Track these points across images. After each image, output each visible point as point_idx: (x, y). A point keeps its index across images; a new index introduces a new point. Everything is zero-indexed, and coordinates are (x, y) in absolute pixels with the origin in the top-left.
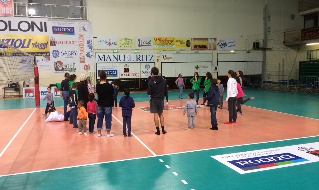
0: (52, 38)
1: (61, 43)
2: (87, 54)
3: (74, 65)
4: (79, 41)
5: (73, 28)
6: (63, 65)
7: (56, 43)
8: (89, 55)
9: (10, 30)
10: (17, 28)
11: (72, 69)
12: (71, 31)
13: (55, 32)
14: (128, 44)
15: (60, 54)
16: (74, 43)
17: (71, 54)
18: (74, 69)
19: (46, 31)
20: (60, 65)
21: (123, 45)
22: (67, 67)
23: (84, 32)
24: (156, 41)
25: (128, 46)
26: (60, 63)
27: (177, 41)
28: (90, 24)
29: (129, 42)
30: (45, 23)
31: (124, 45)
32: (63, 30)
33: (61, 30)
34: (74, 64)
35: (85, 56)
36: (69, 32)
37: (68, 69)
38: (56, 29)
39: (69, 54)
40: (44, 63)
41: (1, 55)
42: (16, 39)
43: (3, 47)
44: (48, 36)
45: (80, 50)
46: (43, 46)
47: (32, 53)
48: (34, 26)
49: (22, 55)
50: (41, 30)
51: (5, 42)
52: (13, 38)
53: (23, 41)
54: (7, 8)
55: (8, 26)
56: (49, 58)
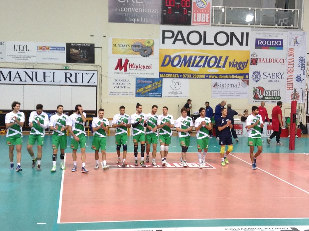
0: (254, 54)
1: (265, 61)
2: (297, 78)
3: (278, 92)
4: (287, 58)
5: (282, 41)
6: (264, 91)
7: (258, 61)
8: (299, 79)
9: (205, 43)
10: (213, 42)
11: (275, 98)
12: (278, 45)
13: (258, 46)
15: (263, 76)
16: (282, 61)
17: (276, 76)
18: (278, 98)
19: (247, 44)
20: (261, 91)
22: (270, 95)
23: (296, 45)
26: (261, 89)
28: (304, 34)
30: (247, 34)
32: (269, 43)
33: (267, 43)
34: (278, 90)
35: (294, 80)
36: (276, 46)
37: (270, 98)
38: (260, 42)
39: (274, 77)
40: (241, 89)
41: (192, 76)
42: (210, 55)
43: (195, 67)
44: (249, 51)
45: (287, 71)
46: (242, 65)
47: (228, 75)
48: (234, 38)
49: (216, 77)
50: (241, 44)
51: (198, 59)
52: (208, 55)
53: (218, 58)
54: (203, 15)
55: (203, 38)
56: (248, 82)
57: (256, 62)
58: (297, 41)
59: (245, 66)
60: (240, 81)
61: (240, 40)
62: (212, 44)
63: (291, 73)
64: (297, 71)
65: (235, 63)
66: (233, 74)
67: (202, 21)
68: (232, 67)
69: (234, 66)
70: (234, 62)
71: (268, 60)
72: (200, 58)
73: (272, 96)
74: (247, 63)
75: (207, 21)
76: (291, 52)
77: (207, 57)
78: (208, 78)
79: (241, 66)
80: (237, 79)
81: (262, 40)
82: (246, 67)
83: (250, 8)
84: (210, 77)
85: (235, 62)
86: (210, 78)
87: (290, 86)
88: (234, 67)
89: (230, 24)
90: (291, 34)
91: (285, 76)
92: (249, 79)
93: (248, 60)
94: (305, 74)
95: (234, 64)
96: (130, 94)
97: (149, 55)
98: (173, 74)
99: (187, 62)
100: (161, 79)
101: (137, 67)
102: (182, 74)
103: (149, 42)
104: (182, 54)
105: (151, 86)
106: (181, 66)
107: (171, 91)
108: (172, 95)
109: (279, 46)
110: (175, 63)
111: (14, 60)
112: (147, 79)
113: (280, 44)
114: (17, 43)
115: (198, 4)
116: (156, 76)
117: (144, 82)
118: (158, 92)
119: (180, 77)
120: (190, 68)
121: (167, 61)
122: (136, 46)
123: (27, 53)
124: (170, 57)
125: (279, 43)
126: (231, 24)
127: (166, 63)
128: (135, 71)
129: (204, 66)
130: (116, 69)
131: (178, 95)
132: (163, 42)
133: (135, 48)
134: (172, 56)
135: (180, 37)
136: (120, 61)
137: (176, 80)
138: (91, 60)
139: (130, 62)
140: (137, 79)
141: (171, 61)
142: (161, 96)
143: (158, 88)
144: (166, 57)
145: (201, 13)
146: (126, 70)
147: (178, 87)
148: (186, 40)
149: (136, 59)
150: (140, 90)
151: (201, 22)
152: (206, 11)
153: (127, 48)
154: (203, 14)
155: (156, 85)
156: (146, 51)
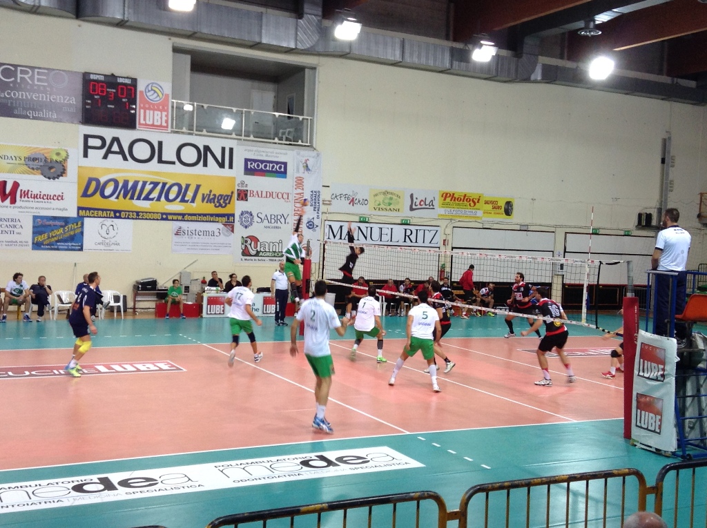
2: (308, 223)
3: (280, 244)
4: (294, 192)
5: (285, 164)
6: (259, 243)
7: (249, 195)
8: (311, 225)
9: (160, 161)
10: (174, 159)
11: (276, 254)
12: (280, 170)
13: (248, 171)
14: (390, 204)
15: (256, 219)
16: (285, 196)
17: (277, 219)
18: (280, 254)
19: (231, 167)
20: (253, 243)
22: (267, 250)
23: (306, 172)
24: (445, 200)
25: (388, 208)
26: (254, 239)
27: (486, 203)
28: (318, 156)
30: (231, 150)
31: (382, 206)
32: (266, 166)
33: (262, 166)
34: (281, 242)
36: (276, 172)
37: (268, 254)
38: (251, 164)
40: (222, 239)
41: (138, 215)
42: (170, 182)
43: (144, 199)
44: (235, 178)
45: (294, 212)
46: (224, 200)
47: (200, 215)
48: (209, 156)
49: (180, 218)
50: (222, 165)
51: (148, 187)
52: (165, 180)
53: (184, 187)
55: (156, 152)
56: (233, 227)
57: (246, 195)
58: (307, 166)
59: (227, 202)
60: (221, 226)
61: (220, 160)
62: (173, 163)
64: (309, 213)
65: (211, 197)
66: (208, 214)
67: (156, 123)
68: (207, 202)
69: (210, 201)
70: (210, 195)
71: (264, 194)
72: (152, 185)
73: (271, 250)
74: (232, 196)
75: (164, 124)
76: (299, 182)
77: (164, 184)
78: (167, 219)
79: (222, 201)
80: (215, 222)
81: (255, 161)
82: (229, 203)
83: (235, 109)
84: (170, 217)
85: (212, 194)
86: (170, 220)
88: (211, 203)
89: (202, 131)
90: (298, 154)
91: (291, 220)
92: (234, 222)
93: (232, 193)
94: (320, 217)
95: (209, 198)
96: (22, 244)
97: (58, 177)
98: (103, 210)
99: (129, 190)
100: (79, 220)
101: (35, 197)
102: (120, 212)
103: (58, 154)
104: (121, 178)
105: (61, 230)
106: (117, 198)
107: (101, 239)
108: (102, 247)
109: (281, 172)
110: (108, 191)
112: (55, 218)
113: (282, 170)
115: (148, 94)
116: (72, 213)
117: (48, 223)
118: (74, 241)
119: (116, 217)
120: (135, 202)
121: (93, 187)
122: (34, 159)
124: (98, 181)
125: (280, 168)
126: (205, 132)
127: (90, 192)
128: (33, 204)
129: (159, 199)
131: (113, 247)
132: (86, 155)
133: (31, 163)
134: (102, 180)
135: (115, 148)
136: (3, 184)
137: (109, 222)
139: (22, 187)
140: (35, 218)
141: (100, 189)
142: (81, 249)
143: (75, 235)
144: (90, 180)
145: (154, 110)
146: (13, 201)
147: (112, 233)
148: (127, 154)
149: (33, 182)
150: (40, 238)
151: (153, 125)
152: (162, 107)
153: (18, 162)
154: (156, 112)
155: (71, 229)
156: (53, 169)
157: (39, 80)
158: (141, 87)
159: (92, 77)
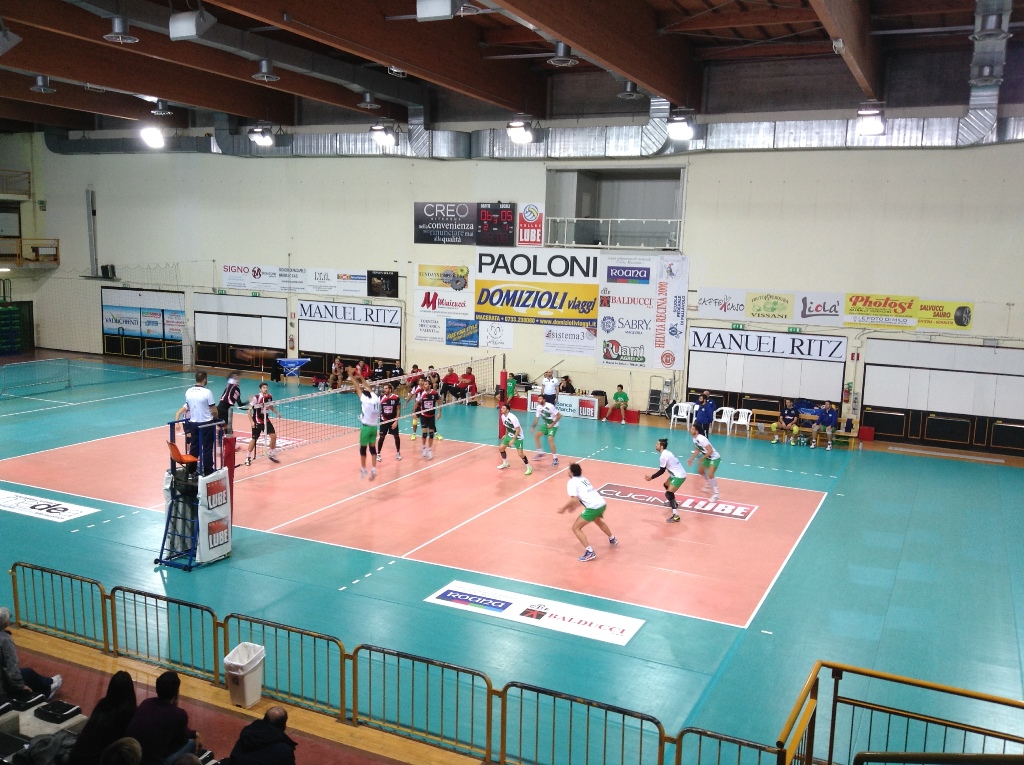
0: (605, 290)
1: (621, 301)
2: (671, 329)
4: (656, 297)
5: (648, 270)
6: (620, 348)
7: (611, 301)
9: (535, 273)
10: (546, 270)
11: (637, 359)
12: (643, 276)
13: (611, 278)
15: (617, 324)
16: (647, 302)
17: (638, 325)
18: (641, 359)
19: (595, 275)
20: (614, 347)
21: (760, 313)
22: (628, 355)
23: (670, 277)
25: (771, 314)
26: (616, 343)
27: (924, 308)
28: (683, 259)
29: (775, 303)
30: (595, 259)
31: (763, 312)
32: (628, 273)
33: (624, 273)
34: (641, 347)
35: (667, 332)
36: (639, 278)
37: (628, 358)
38: (614, 271)
39: (634, 326)
40: (586, 342)
41: (517, 319)
42: (542, 291)
43: (522, 306)
44: (598, 286)
45: (656, 318)
46: (588, 306)
47: (571, 320)
49: (550, 322)
51: (525, 296)
52: (538, 289)
53: (553, 295)
54: (533, 231)
55: (532, 264)
56: (596, 331)
57: (608, 302)
58: (671, 271)
60: (585, 330)
63: (662, 321)
64: (672, 319)
65: (577, 303)
66: (574, 320)
67: (532, 240)
68: (573, 308)
69: (575, 307)
70: (575, 302)
71: (626, 300)
72: (528, 294)
73: (632, 355)
74: (595, 302)
75: (538, 240)
76: (662, 288)
77: (538, 293)
78: (539, 323)
79: (585, 307)
80: (579, 326)
81: (618, 268)
82: (592, 309)
84: (542, 321)
85: (577, 301)
86: (542, 324)
87: (660, 343)
88: (576, 309)
89: (571, 243)
90: (662, 259)
91: (653, 325)
92: (597, 327)
93: (596, 299)
94: (685, 323)
95: (574, 305)
96: (440, 340)
98: (492, 315)
99: (510, 298)
100: (477, 321)
101: (447, 304)
102: (504, 316)
103: (462, 270)
104: (504, 287)
105: (464, 330)
106: (502, 305)
107: (490, 339)
108: (492, 345)
109: (644, 279)
110: (495, 300)
111: (314, 291)
112: (460, 321)
113: (645, 276)
114: (318, 270)
115: (526, 215)
116: (471, 317)
117: (456, 325)
118: (473, 339)
119: (501, 321)
120: (515, 308)
121: (485, 296)
122: (447, 275)
123: (327, 283)
124: (488, 291)
125: (643, 274)
127: (482, 301)
128: (446, 309)
129: (533, 306)
130: (423, 306)
131: (499, 346)
132: (480, 270)
134: (491, 291)
135: (501, 264)
136: (428, 294)
137: (496, 324)
138: (394, 293)
140: (448, 320)
142: (477, 346)
143: (473, 334)
144: (483, 291)
145: (530, 228)
146: (434, 308)
147: (499, 334)
149: (446, 293)
150: (451, 336)
151: (530, 242)
152: (536, 225)
153: (437, 277)
155: (471, 329)
156: (458, 281)
157: (450, 213)
158: (520, 209)
159: (483, 206)
